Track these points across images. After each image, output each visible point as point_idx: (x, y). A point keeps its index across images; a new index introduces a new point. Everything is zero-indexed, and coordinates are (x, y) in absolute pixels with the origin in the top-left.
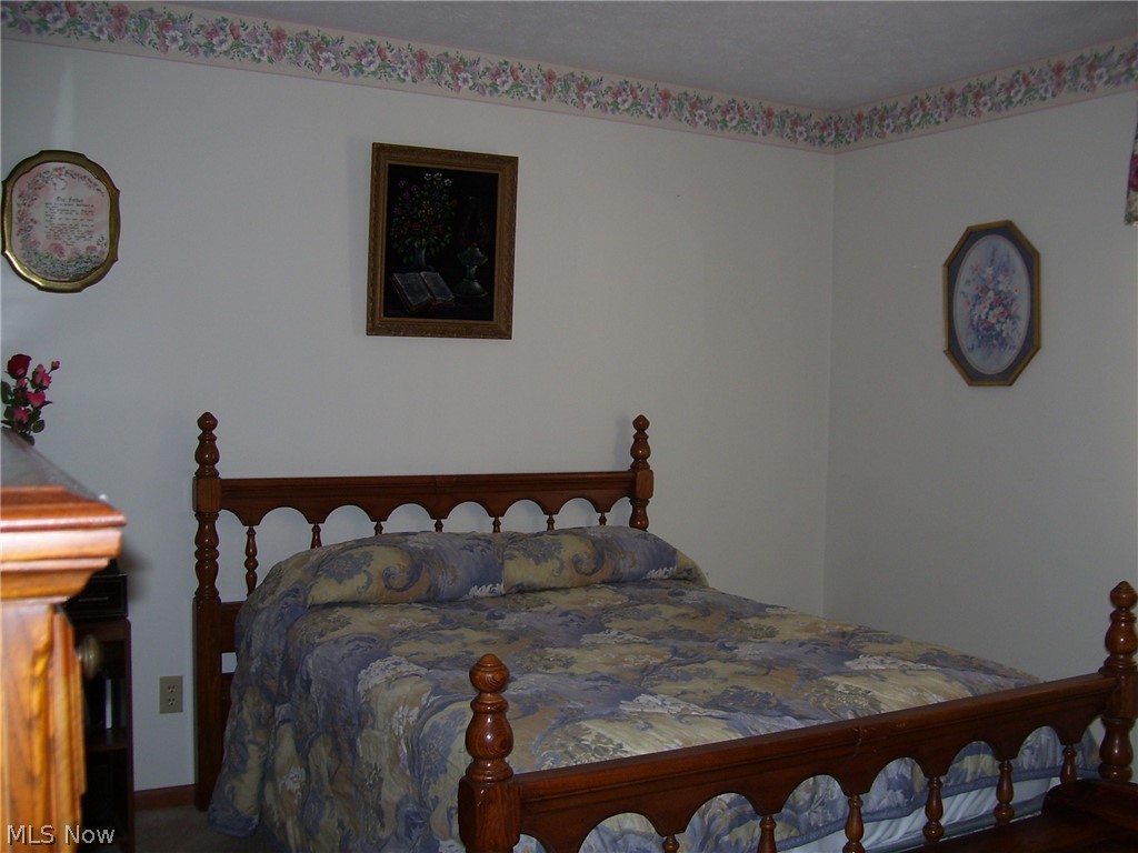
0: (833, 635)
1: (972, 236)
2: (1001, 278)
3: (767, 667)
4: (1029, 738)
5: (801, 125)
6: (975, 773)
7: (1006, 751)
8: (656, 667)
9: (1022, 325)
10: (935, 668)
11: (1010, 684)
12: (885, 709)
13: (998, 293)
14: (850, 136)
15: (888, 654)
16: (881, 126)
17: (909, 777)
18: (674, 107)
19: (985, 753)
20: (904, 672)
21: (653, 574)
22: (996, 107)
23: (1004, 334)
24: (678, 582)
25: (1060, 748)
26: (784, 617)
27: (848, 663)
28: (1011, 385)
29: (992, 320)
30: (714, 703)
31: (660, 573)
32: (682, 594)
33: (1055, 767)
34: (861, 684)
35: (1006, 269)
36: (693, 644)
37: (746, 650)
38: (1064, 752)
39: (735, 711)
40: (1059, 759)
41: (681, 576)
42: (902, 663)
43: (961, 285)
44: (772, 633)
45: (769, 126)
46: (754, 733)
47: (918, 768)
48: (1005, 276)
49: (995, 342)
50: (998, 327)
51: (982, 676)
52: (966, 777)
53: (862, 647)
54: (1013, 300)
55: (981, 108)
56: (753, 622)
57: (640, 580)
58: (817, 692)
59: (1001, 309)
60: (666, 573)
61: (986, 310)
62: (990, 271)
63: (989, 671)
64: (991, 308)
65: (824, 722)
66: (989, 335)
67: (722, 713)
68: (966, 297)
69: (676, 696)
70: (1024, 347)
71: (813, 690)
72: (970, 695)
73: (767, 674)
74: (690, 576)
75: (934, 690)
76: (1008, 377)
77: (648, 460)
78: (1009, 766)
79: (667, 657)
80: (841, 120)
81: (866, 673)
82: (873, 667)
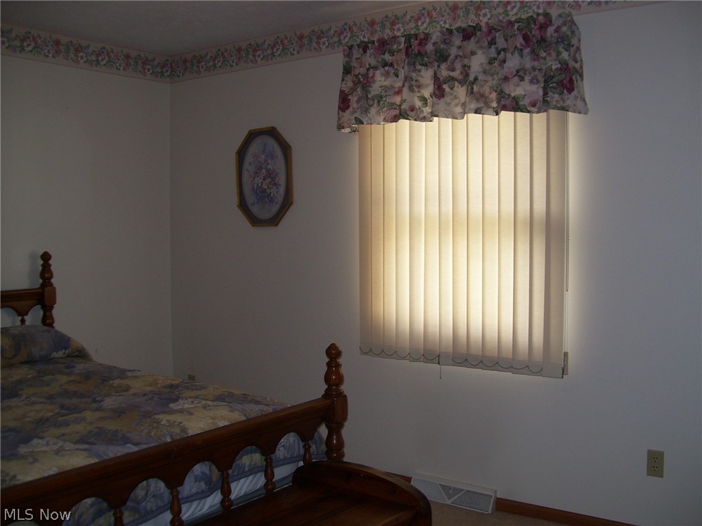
0: (165, 387)
1: (252, 136)
2: (269, 161)
3: (119, 413)
4: (282, 440)
5: (149, 65)
6: (250, 465)
7: (268, 450)
8: (48, 419)
9: (282, 189)
10: (224, 404)
11: (270, 409)
12: (191, 433)
13: (268, 170)
14: (180, 72)
15: (197, 397)
16: (198, 67)
17: (208, 473)
18: (63, 51)
19: (256, 452)
20: (205, 408)
21: (55, 355)
22: (265, 58)
23: (272, 195)
24: (73, 359)
25: (302, 444)
26: (136, 377)
27: (171, 405)
28: (276, 225)
29: (265, 187)
30: (82, 440)
31: (60, 354)
32: (74, 367)
33: (299, 456)
34: (177, 418)
35: (272, 156)
36: (75, 401)
37: (109, 403)
38: (304, 446)
39: (95, 444)
40: (301, 451)
41: (74, 355)
42: (204, 402)
43: (246, 166)
44: (128, 389)
45: (128, 65)
46: (106, 457)
47: (214, 467)
48: (272, 160)
49: (267, 200)
50: (268, 191)
51: (254, 406)
52: (244, 468)
53: (182, 394)
54: (276, 174)
55: (257, 58)
56: (117, 382)
57: (47, 360)
58: (150, 426)
59: (270, 180)
60: (64, 353)
61: (261, 180)
62: (263, 157)
63: (258, 403)
64: (264, 179)
65: (152, 445)
66: (263, 196)
67: (86, 446)
68: (249, 172)
69: (58, 438)
70: (283, 202)
71: (147, 425)
72: (245, 419)
73: (118, 417)
74: (81, 354)
75: (222, 417)
76: (275, 221)
77: (52, 281)
78: (271, 459)
79: (56, 411)
80: (174, 62)
81: (181, 411)
82: (186, 406)
